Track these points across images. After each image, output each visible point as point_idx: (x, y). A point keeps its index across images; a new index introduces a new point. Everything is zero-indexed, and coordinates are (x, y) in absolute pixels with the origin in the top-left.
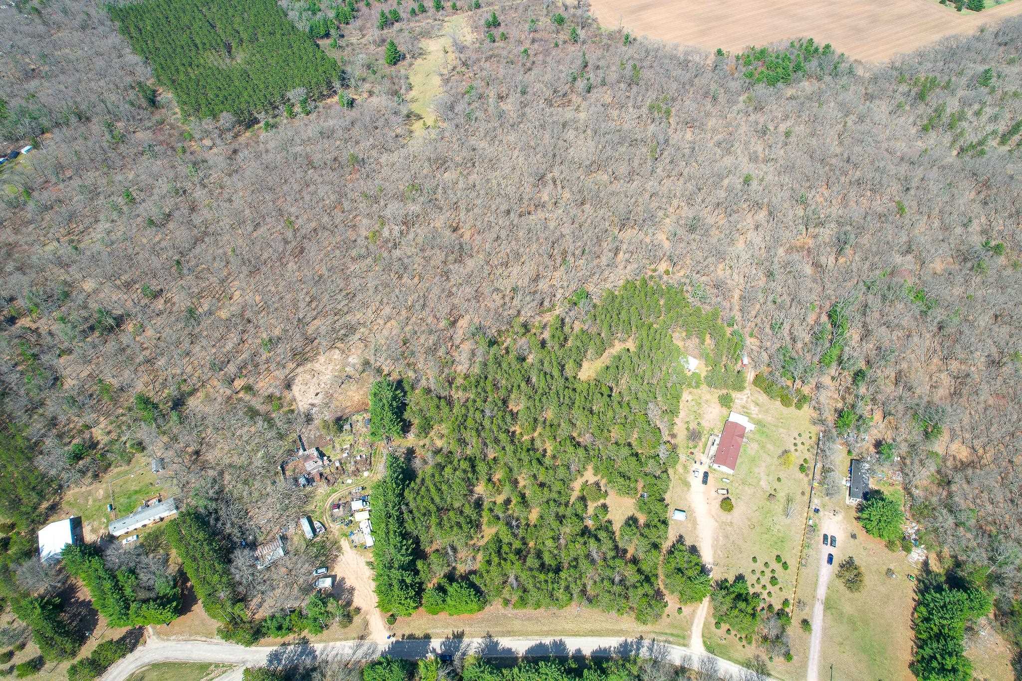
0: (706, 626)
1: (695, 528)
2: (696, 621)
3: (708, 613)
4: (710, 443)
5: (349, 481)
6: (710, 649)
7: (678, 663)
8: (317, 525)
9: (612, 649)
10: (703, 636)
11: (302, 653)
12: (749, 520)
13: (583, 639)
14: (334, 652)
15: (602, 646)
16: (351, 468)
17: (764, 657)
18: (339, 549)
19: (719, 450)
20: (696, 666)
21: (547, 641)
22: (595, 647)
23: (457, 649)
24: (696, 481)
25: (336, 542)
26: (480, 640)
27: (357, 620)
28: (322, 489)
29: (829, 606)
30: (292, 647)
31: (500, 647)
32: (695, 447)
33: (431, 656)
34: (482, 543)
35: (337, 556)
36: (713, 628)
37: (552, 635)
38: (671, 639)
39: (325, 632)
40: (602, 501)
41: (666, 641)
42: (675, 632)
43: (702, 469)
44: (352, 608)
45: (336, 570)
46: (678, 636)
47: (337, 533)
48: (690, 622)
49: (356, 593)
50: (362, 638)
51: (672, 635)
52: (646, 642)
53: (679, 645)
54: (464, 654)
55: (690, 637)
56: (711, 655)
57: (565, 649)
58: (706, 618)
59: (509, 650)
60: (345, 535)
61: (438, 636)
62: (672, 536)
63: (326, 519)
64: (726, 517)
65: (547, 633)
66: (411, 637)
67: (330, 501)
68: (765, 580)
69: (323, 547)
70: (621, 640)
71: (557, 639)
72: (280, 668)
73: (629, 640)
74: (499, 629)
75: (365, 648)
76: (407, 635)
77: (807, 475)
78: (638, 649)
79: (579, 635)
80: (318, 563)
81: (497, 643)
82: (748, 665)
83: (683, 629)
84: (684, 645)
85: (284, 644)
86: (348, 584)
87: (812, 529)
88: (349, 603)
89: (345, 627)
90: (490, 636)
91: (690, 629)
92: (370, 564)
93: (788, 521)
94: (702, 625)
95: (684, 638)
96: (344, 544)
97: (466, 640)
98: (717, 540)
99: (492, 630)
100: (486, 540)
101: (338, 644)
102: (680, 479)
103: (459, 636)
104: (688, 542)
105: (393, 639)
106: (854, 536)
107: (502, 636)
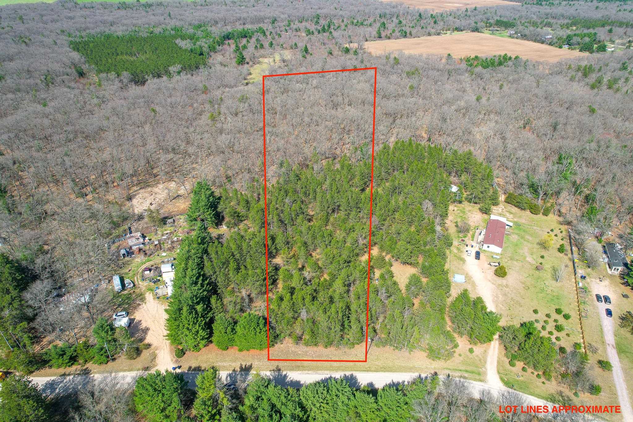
0: (500, 363)
1: (475, 289)
2: (489, 360)
3: (500, 353)
6: (507, 383)
7: (477, 396)
8: (127, 281)
9: (406, 383)
10: (499, 373)
11: (80, 382)
13: (375, 374)
14: (114, 382)
15: (395, 381)
16: (167, 246)
17: (567, 392)
19: (487, 235)
20: (496, 399)
21: (337, 375)
22: (388, 381)
23: (243, 380)
25: (141, 295)
26: (268, 373)
27: (145, 354)
29: (621, 350)
31: (288, 379)
32: (465, 237)
35: (139, 305)
36: (508, 366)
37: (343, 370)
38: (466, 375)
39: (110, 364)
41: (461, 377)
42: (469, 369)
44: (142, 344)
45: (135, 315)
46: (472, 372)
47: (144, 289)
48: (483, 361)
49: (150, 333)
50: (146, 369)
51: (467, 371)
52: (441, 378)
53: (475, 380)
55: (485, 373)
56: (512, 391)
57: (356, 382)
58: (498, 358)
59: (298, 382)
60: (150, 290)
62: (454, 293)
63: (137, 278)
64: (501, 281)
65: (338, 370)
66: (198, 368)
67: (144, 267)
68: (551, 327)
69: (128, 298)
70: (415, 375)
71: (348, 373)
72: (52, 396)
73: (424, 376)
76: (193, 367)
77: (566, 255)
78: (434, 384)
79: (371, 371)
81: (286, 376)
82: (552, 400)
83: (477, 366)
84: (481, 381)
86: (143, 325)
87: (585, 290)
88: (142, 340)
90: (279, 370)
91: (484, 366)
92: (166, 310)
93: (559, 284)
94: (495, 364)
95: (479, 374)
96: (149, 296)
97: (253, 373)
99: (281, 365)
101: (120, 374)
102: (455, 256)
103: (247, 369)
106: (626, 296)
107: (291, 370)
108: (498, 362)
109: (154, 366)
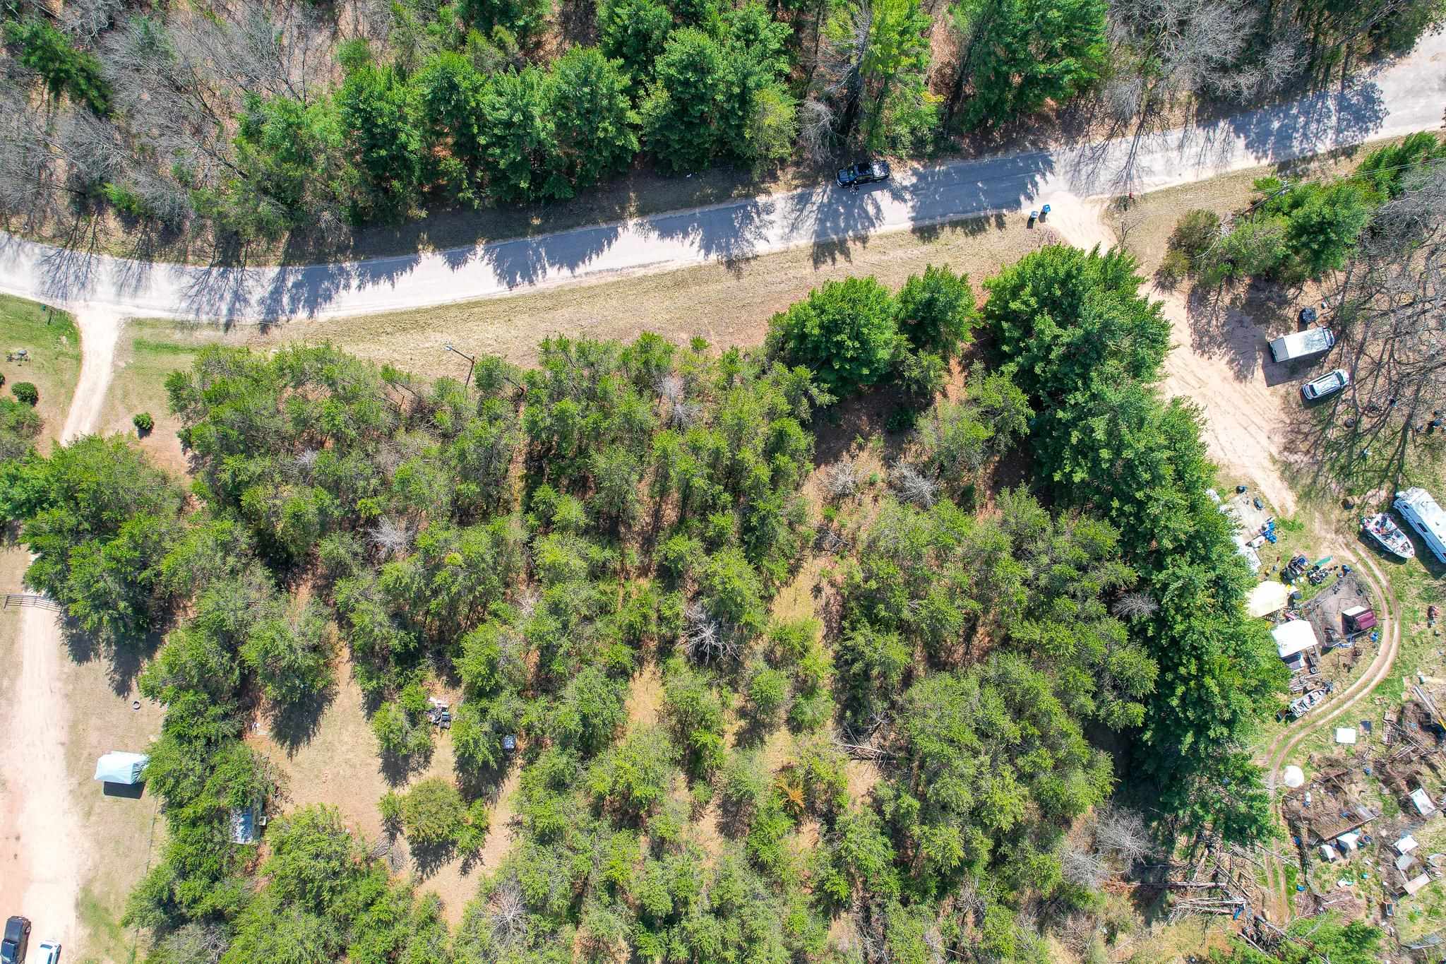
0: (68, 391)
2: (97, 401)
6: (63, 325)
7: (161, 271)
9: (355, 283)
10: (79, 359)
11: (1284, 137)
13: (447, 298)
14: (1192, 151)
15: (384, 285)
16: (1362, 792)
18: (1290, 475)
20: (106, 268)
21: (554, 277)
22: (405, 280)
23: (827, 213)
25: (1307, 496)
26: (761, 247)
30: (1320, 148)
31: (697, 237)
33: (902, 176)
35: (1289, 448)
36: (44, 388)
37: (543, 296)
38: (178, 336)
41: (194, 327)
44: (1186, 284)
45: (1277, 402)
46: (160, 348)
47: (1317, 526)
48: (116, 394)
49: (1186, 337)
51: (175, 349)
52: (252, 315)
53: (155, 323)
54: (803, 200)
55: (120, 350)
56: (58, 304)
57: (499, 262)
58: (65, 413)
59: (666, 232)
60: (1290, 526)
61: (893, 239)
63: (1376, 573)
65: (556, 299)
66: (975, 226)
67: (1388, 641)
69: (1345, 472)
71: (523, 289)
72: (1334, 87)
73: (302, 314)
74: (713, 289)
75: (1105, 175)
76: (992, 230)
78: (276, 293)
79: (459, 306)
80: (1343, 414)
81: (707, 247)
83: (139, 370)
84: (139, 323)
88: (1197, 300)
89: (1190, 222)
90: (730, 264)
91: (118, 374)
94: (80, 392)
95: (140, 345)
96: (1283, 498)
97: (804, 240)
99: (729, 281)
101: (1189, 177)
103: (824, 250)
104: (102, 666)
107: (695, 269)
108: (70, 396)
109: (1108, 214)
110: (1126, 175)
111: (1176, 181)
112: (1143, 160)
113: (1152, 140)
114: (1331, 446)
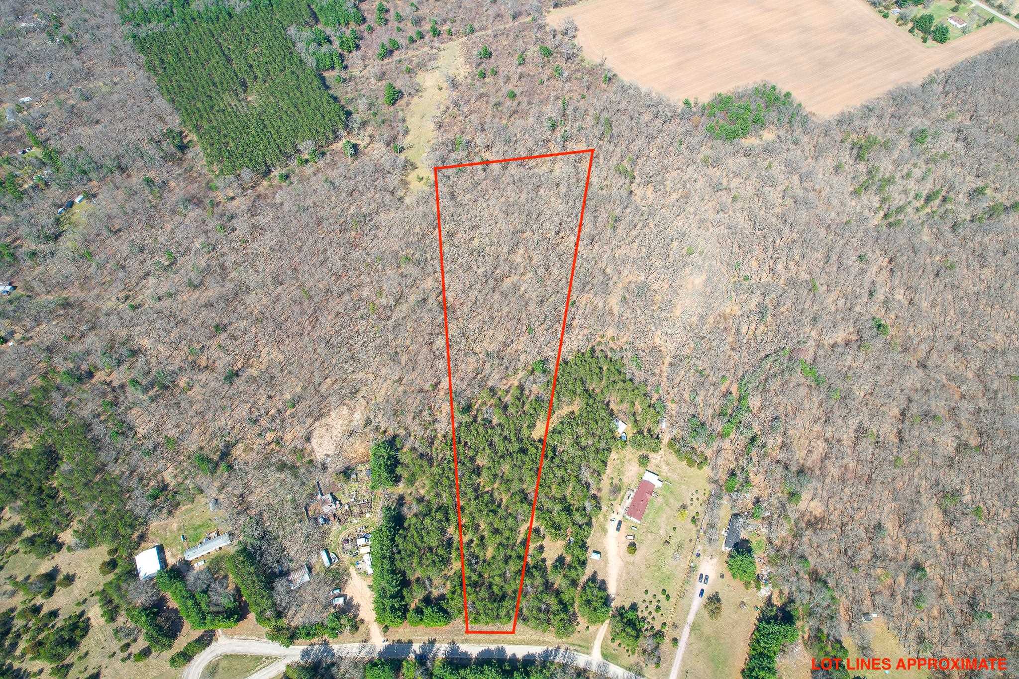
0: (604, 640)
1: (606, 566)
2: (598, 636)
3: (607, 631)
4: (626, 497)
5: (356, 521)
6: (605, 656)
7: (582, 666)
8: (333, 556)
9: (537, 654)
10: (601, 647)
11: (324, 651)
12: (647, 561)
13: (518, 646)
14: (347, 651)
15: (531, 652)
16: (356, 510)
17: (642, 664)
18: (349, 575)
19: (633, 504)
20: (594, 668)
21: (493, 647)
22: (526, 653)
23: (430, 651)
24: (611, 527)
25: (346, 570)
26: (447, 645)
27: (362, 628)
28: (335, 527)
29: (693, 628)
30: (317, 646)
31: (460, 650)
32: (615, 500)
33: (412, 656)
34: (451, 573)
35: (347, 580)
36: (609, 642)
37: (496, 644)
38: (579, 649)
39: (340, 636)
40: (540, 543)
41: (575, 650)
42: (582, 644)
43: (618, 518)
44: (358, 620)
45: (347, 591)
46: (584, 647)
47: (347, 563)
48: (593, 637)
49: (361, 608)
50: (365, 641)
51: (580, 646)
52: (562, 651)
53: (584, 653)
54: (435, 655)
55: (592, 647)
56: (605, 661)
57: (505, 653)
58: (605, 635)
59: (466, 653)
60: (352, 564)
61: (417, 641)
62: (588, 571)
63: (339, 551)
64: (630, 558)
65: (493, 642)
66: (399, 641)
67: (341, 537)
68: (652, 608)
69: (337, 573)
70: (546, 648)
71: (500, 646)
72: (310, 661)
73: (550, 649)
74: (459, 637)
75: (367, 649)
76: (396, 640)
77: (696, 526)
78: (555, 655)
79: (515, 644)
80: (334, 586)
81: (458, 648)
82: (629, 669)
83: (588, 642)
84: (587, 653)
85: (312, 644)
86: (355, 601)
87: (693, 569)
88: (356, 616)
89: (353, 633)
90: (454, 642)
91: (593, 642)
92: (370, 586)
93: (675, 563)
94: (601, 640)
95: (588, 648)
96: (352, 570)
97: (437, 645)
98: (621, 576)
99: (455, 638)
100: (454, 571)
101: (349, 645)
102: (600, 525)
103: (432, 642)
104: (600, 577)
105: (387, 643)
106: (722, 576)
107: (462, 643)
108: (604, 638)
109: (370, 639)
110: (363, 647)
111: (352, 644)
112: (358, 651)
113: (355, 655)
114: (338, 579)
